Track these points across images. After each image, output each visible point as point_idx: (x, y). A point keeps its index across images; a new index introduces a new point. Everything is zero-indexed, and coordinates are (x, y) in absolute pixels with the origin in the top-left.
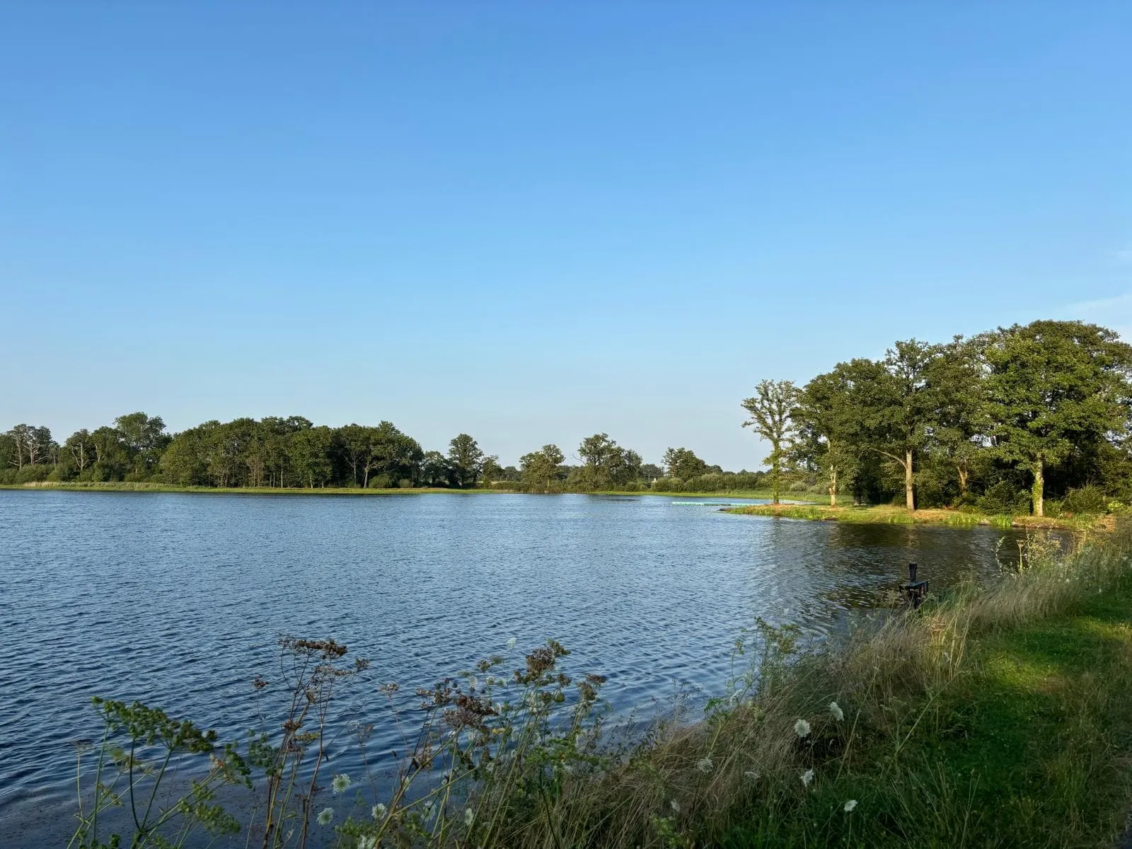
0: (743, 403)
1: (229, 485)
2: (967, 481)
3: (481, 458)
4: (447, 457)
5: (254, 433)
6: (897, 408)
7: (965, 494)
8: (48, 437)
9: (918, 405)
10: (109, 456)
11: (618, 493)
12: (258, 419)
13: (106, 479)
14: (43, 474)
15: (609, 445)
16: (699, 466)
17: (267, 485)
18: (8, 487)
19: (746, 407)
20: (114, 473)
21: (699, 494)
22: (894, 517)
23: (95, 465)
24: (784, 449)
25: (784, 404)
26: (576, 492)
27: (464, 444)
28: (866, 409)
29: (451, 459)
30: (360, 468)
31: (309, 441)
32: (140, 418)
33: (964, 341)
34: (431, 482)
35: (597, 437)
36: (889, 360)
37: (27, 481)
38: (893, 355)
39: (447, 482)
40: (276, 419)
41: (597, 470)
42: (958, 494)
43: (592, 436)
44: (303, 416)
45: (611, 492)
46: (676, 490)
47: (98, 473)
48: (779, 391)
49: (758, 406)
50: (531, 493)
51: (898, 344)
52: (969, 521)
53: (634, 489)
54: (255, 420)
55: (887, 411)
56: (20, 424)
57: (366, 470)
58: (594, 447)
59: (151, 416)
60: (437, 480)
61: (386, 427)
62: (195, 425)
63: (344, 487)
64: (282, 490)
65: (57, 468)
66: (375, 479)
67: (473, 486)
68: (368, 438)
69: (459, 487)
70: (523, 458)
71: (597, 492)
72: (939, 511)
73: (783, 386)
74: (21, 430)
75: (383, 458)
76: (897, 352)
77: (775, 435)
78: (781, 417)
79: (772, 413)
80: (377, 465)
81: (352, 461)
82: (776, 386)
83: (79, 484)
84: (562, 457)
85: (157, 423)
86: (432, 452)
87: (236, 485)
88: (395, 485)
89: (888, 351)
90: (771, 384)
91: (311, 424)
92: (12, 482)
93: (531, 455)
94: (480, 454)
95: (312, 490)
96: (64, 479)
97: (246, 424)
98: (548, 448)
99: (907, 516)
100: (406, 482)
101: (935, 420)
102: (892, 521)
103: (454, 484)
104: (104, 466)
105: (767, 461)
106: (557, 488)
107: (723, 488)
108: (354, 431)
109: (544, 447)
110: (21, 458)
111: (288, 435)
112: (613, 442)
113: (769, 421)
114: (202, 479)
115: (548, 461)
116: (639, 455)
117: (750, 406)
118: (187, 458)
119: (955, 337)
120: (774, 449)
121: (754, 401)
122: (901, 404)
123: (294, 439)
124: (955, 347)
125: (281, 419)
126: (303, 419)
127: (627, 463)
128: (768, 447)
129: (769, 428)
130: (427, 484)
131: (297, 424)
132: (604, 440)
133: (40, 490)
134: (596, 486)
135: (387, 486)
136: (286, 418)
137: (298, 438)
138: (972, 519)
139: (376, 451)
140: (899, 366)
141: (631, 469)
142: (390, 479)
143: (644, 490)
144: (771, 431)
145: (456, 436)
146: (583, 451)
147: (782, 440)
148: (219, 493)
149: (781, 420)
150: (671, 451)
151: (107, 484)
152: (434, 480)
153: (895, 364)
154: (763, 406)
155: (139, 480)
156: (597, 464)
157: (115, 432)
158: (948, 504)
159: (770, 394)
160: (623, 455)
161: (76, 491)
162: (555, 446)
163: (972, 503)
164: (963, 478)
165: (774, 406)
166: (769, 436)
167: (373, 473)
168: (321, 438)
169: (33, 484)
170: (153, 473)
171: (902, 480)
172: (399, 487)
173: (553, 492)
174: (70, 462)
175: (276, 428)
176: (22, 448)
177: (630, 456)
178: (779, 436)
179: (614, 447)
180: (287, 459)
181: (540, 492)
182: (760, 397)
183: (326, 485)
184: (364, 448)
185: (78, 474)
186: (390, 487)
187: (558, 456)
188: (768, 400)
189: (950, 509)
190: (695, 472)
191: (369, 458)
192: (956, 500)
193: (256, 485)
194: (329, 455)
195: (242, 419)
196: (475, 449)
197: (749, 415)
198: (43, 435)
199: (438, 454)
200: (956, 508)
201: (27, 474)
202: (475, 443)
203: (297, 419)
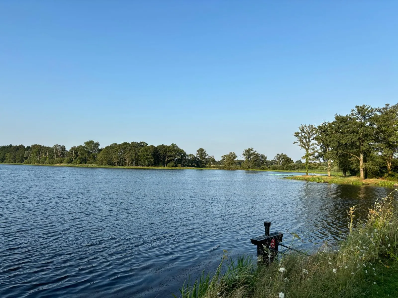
0: (294, 134)
1: (120, 165)
2: (391, 167)
3: (207, 156)
4: (196, 156)
5: (128, 147)
6: (355, 134)
7: (390, 172)
8: (65, 149)
9: (365, 133)
10: (82, 155)
11: (257, 170)
12: (130, 143)
13: (81, 163)
14: (62, 161)
15: (254, 152)
16: (289, 160)
17: (133, 165)
18: (51, 165)
19: (295, 135)
20: (84, 161)
21: (288, 171)
22: (353, 182)
23: (78, 158)
24: (311, 153)
25: (310, 134)
26: (241, 170)
27: (201, 152)
28: (341, 135)
29: (197, 157)
30: (164, 160)
31: (146, 150)
32: (91, 142)
33: (390, 106)
34: (190, 165)
35: (249, 149)
36: (352, 114)
37: (57, 163)
38: (354, 112)
39: (196, 165)
40: (135, 142)
41: (249, 161)
42: (387, 172)
43: (247, 149)
44: (145, 142)
45: (254, 170)
46: (280, 169)
47: (79, 160)
48: (308, 129)
49: (300, 135)
50: (225, 170)
51: (357, 107)
52: (389, 184)
53: (263, 168)
54: (129, 143)
55: (351, 136)
56: (56, 144)
57: (166, 160)
58: (248, 153)
59: (95, 142)
60: (192, 164)
61: (174, 145)
62: (109, 145)
63: (158, 166)
64: (137, 167)
65: (66, 159)
66: (169, 164)
67: (204, 167)
68: (166, 149)
69: (199, 167)
70: (222, 157)
71: (249, 170)
72: (377, 179)
73: (310, 127)
74: (56, 146)
75: (172, 156)
76: (356, 110)
77: (307, 147)
78: (309, 139)
79: (306, 138)
80: (170, 159)
81: (161, 157)
82: (307, 127)
83: (72, 164)
84: (236, 156)
85: (97, 144)
86: (191, 155)
87: (122, 165)
88: (176, 166)
89: (352, 110)
90: (305, 126)
91: (148, 144)
92: (52, 163)
93: (225, 156)
94: (207, 155)
95: (147, 167)
96: (68, 163)
97: (126, 144)
98: (231, 153)
99: (360, 181)
100: (180, 165)
101: (373, 140)
102: (353, 183)
103: (198, 166)
104: (80, 158)
105: (303, 158)
106: (235, 168)
107: (298, 169)
108: (162, 147)
109: (230, 153)
110: (55, 156)
111: (139, 148)
112: (256, 151)
113: (305, 141)
114: (111, 163)
115: (231, 158)
116: (266, 156)
117: (297, 135)
118: (106, 156)
119: (386, 105)
120: (306, 153)
121: (298, 133)
122: (357, 133)
123: (141, 149)
124: (386, 109)
125: (137, 142)
126: (145, 143)
127: (261, 159)
128: (303, 152)
129: (304, 144)
130: (188, 166)
131: (143, 144)
132: (252, 150)
133: (60, 166)
134: (249, 167)
135: (172, 167)
136: (139, 142)
137: (142, 149)
138: (390, 183)
139: (169, 154)
140: (357, 116)
141: (263, 161)
142: (174, 164)
143: (267, 169)
144: (305, 145)
145: (198, 149)
146: (244, 154)
147: (310, 149)
148: (116, 168)
149: (309, 141)
150: (278, 154)
151: (80, 164)
152: (191, 164)
153: (355, 116)
154: (302, 135)
155: (91, 163)
156: (249, 159)
157: (84, 147)
158: (381, 176)
159: (305, 130)
160: (260, 156)
161: (71, 167)
162: (234, 153)
163: (392, 176)
164: (389, 165)
165: (306, 135)
166: (305, 147)
167: (169, 161)
168: (150, 149)
169: (58, 164)
170: (96, 161)
171: (358, 166)
172: (177, 166)
173: (233, 169)
174: (70, 157)
175: (136, 146)
176: (56, 152)
177: (262, 156)
178: (308, 148)
179: (256, 153)
180: (139, 156)
181: (228, 169)
182: (300, 131)
183: (152, 166)
184: (165, 153)
185: (73, 161)
186: (174, 167)
187: (235, 156)
188: (304, 133)
189: (382, 179)
190: (288, 163)
191: (167, 156)
192: (386, 175)
193: (128, 165)
194: (153, 155)
195: (124, 143)
196: (205, 153)
197: (296, 139)
198: (63, 148)
199: (193, 155)
200: (385, 178)
201: (57, 161)
202: (205, 151)
203: (143, 142)
